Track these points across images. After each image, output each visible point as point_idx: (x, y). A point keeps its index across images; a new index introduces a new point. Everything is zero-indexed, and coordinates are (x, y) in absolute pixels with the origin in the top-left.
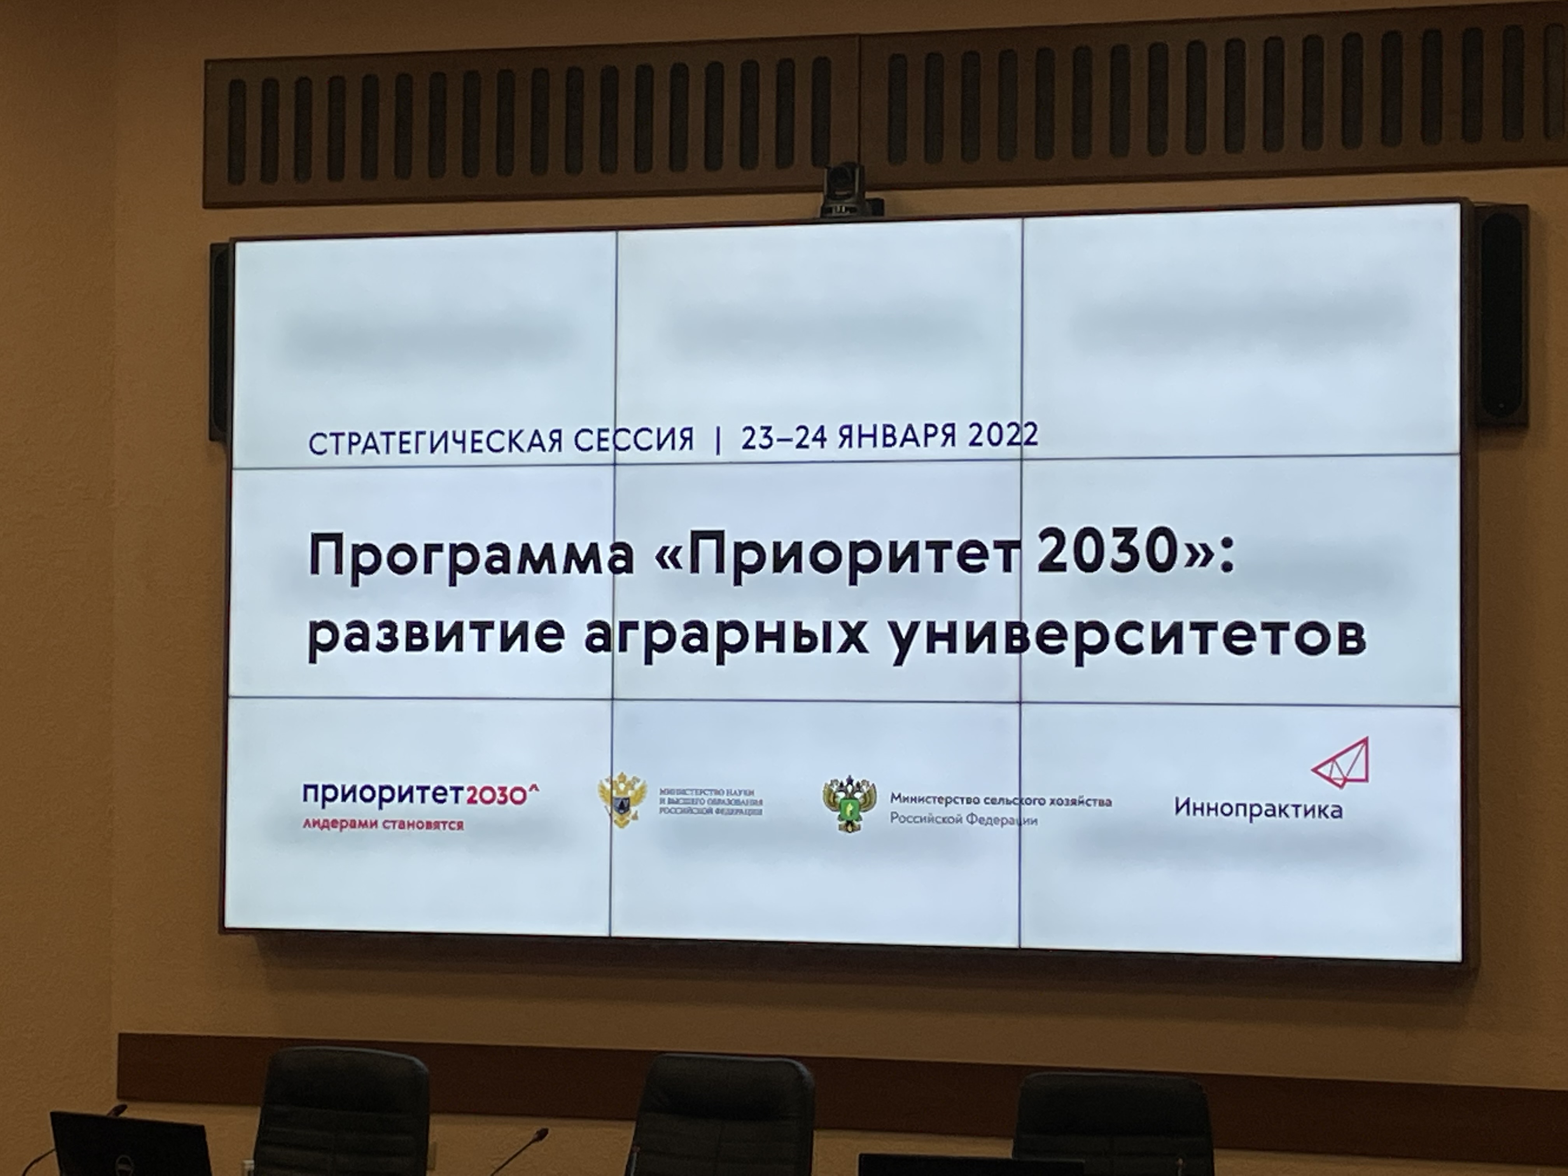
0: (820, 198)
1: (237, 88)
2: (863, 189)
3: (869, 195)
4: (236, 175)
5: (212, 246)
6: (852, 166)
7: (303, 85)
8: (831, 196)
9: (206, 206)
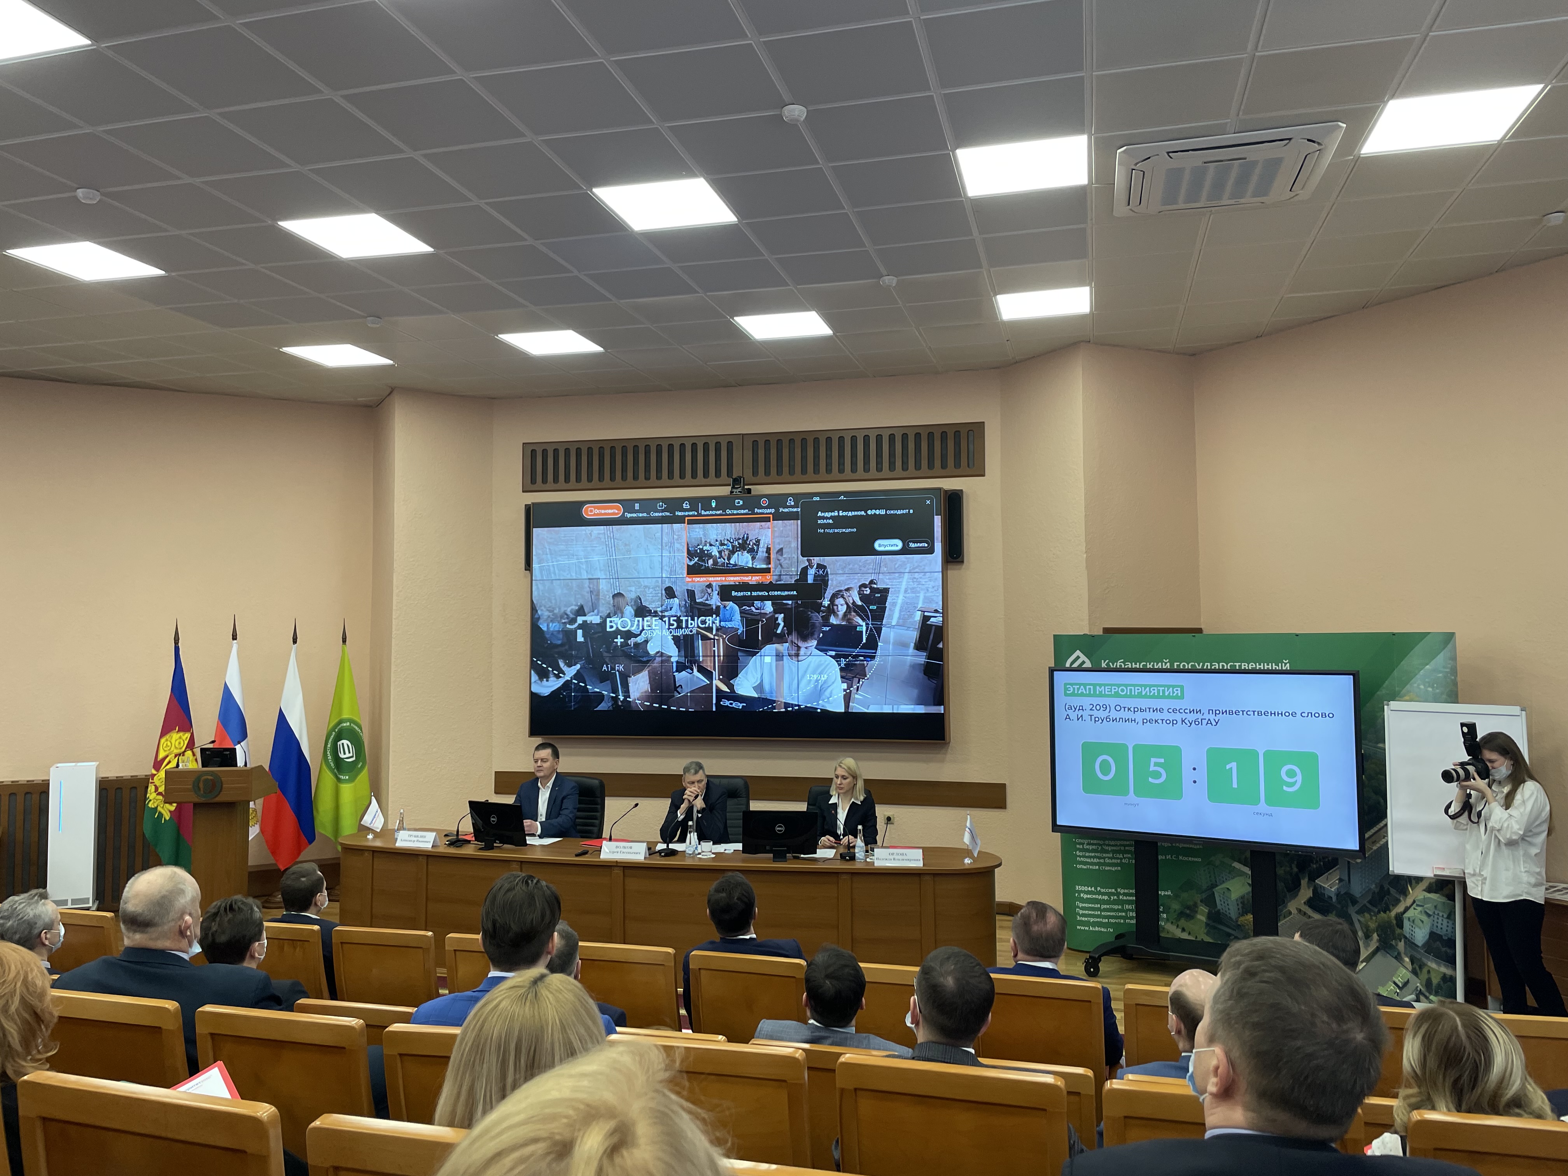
0: (729, 488)
1: (533, 452)
2: (744, 485)
3: (746, 487)
4: (533, 481)
5: (525, 505)
6: (740, 477)
7: (556, 451)
8: (733, 487)
9: (523, 492)
